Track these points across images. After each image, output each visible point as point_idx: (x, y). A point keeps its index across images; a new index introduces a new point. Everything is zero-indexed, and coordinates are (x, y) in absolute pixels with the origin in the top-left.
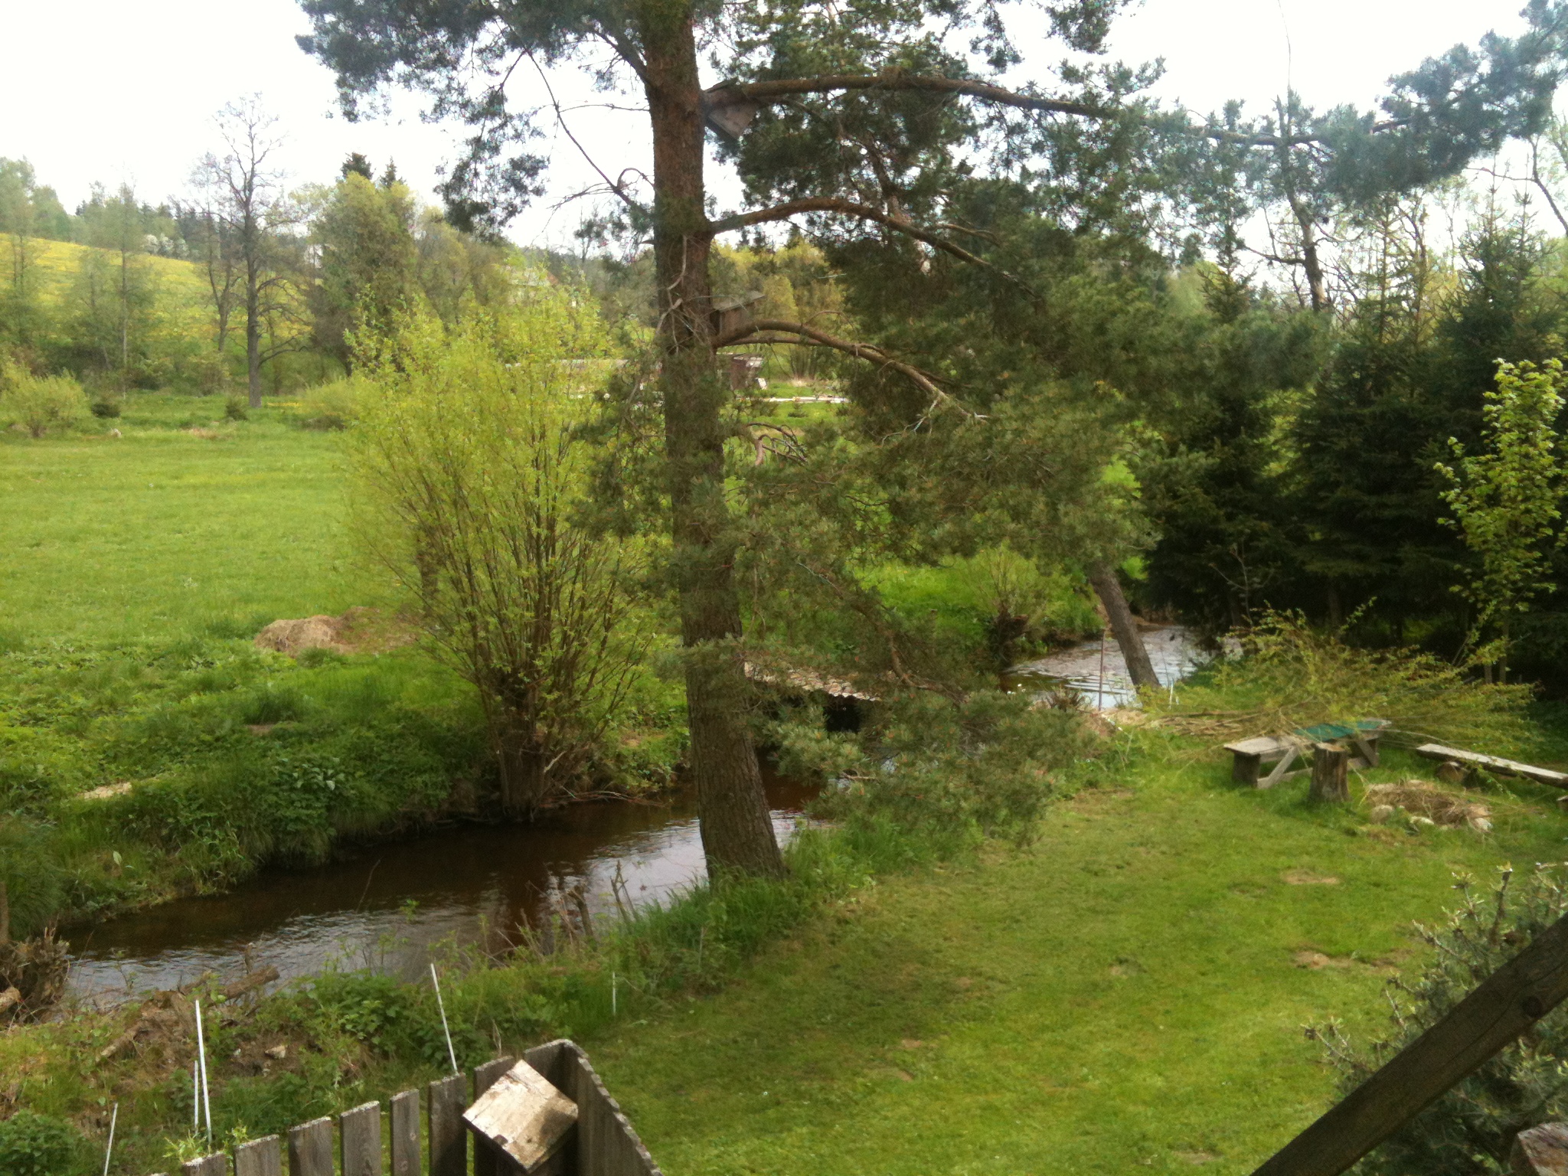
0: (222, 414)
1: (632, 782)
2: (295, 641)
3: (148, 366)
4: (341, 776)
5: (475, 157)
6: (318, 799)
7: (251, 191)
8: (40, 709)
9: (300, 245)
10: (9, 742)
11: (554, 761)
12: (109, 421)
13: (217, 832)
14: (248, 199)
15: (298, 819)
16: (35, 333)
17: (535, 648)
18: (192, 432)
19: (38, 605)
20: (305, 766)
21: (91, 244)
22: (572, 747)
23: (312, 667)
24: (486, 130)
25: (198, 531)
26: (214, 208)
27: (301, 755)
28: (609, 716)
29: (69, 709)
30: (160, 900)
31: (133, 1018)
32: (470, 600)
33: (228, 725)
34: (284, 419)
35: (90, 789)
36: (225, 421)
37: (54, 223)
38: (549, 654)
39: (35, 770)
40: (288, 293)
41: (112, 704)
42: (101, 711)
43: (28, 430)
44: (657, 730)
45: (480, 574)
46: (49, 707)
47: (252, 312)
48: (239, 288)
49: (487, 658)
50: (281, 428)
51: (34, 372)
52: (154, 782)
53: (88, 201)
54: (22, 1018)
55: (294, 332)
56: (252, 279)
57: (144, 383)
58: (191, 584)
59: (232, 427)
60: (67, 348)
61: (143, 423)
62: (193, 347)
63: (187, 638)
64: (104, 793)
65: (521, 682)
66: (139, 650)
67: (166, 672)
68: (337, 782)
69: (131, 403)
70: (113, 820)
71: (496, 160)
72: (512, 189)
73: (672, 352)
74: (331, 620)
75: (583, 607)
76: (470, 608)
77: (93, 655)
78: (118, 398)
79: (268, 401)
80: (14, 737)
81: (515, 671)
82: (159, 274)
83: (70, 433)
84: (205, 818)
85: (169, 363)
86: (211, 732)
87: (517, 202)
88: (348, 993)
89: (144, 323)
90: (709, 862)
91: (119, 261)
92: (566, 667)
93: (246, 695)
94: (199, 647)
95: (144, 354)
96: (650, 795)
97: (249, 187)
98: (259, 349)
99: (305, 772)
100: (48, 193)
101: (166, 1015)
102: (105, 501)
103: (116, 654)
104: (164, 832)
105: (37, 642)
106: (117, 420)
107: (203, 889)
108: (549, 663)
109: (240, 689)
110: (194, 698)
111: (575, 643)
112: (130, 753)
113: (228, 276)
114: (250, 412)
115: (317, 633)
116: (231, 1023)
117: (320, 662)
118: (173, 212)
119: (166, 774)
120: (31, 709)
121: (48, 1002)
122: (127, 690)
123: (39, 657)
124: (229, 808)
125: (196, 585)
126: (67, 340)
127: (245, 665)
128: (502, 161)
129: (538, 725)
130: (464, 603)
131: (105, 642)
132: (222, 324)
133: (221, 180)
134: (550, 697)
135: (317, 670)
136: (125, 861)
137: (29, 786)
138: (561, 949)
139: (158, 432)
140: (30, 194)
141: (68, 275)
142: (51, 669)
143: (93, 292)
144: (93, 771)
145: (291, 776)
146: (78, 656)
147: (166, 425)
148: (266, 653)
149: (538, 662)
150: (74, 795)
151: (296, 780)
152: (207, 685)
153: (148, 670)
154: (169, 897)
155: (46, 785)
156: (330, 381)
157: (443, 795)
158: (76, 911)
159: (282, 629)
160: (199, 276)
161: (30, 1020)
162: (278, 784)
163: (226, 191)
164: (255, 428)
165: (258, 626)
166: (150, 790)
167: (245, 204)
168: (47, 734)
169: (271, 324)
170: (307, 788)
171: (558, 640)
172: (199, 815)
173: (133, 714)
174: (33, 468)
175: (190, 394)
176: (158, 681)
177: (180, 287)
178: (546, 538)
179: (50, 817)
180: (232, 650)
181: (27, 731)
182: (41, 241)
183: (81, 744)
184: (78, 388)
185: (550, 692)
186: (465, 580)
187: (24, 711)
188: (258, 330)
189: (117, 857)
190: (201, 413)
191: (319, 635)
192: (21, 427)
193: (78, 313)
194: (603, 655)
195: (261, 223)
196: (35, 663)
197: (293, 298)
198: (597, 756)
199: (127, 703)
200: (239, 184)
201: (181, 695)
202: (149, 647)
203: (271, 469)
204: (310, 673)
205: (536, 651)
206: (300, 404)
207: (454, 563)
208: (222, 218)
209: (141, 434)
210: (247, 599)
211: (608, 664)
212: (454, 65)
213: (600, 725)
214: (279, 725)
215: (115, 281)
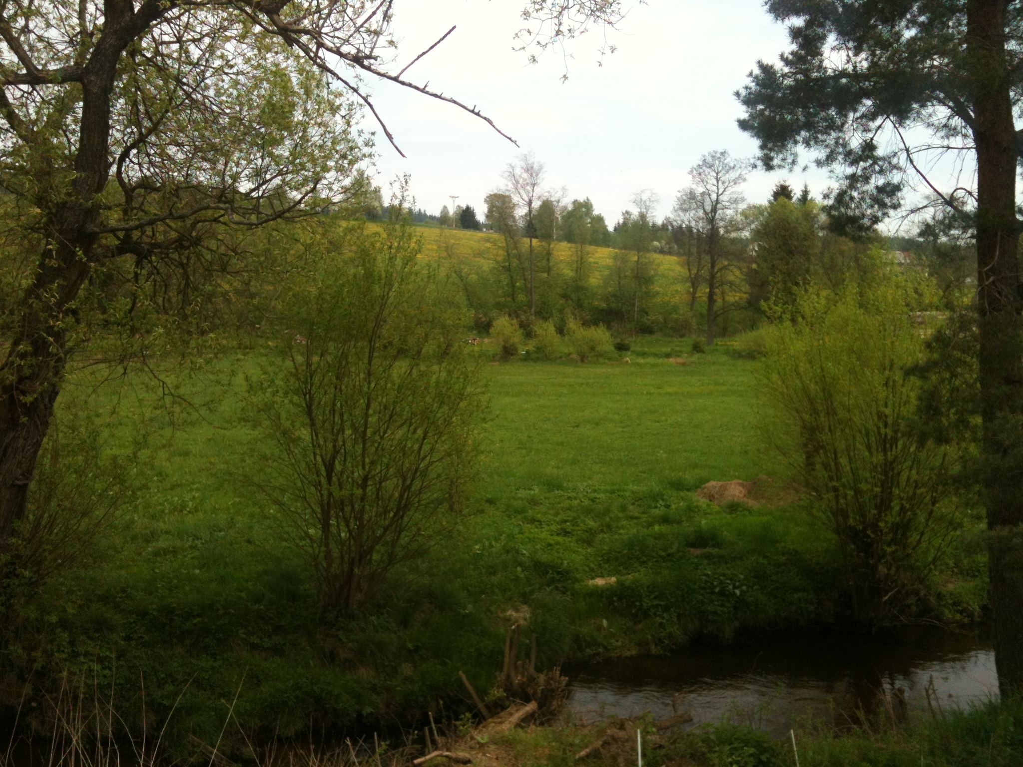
0: (690, 349)
1: (948, 614)
2: (722, 495)
3: (649, 320)
4: (744, 588)
5: (852, 186)
6: (729, 601)
7: (715, 212)
8: (568, 526)
9: (744, 243)
10: (549, 545)
11: (890, 594)
12: (624, 353)
13: (665, 615)
14: (713, 217)
15: (715, 613)
16: (586, 301)
17: (880, 514)
18: (672, 360)
19: (574, 462)
20: (722, 578)
21: (621, 248)
22: (904, 586)
23: (731, 513)
24: (860, 168)
25: (669, 421)
26: (693, 224)
27: (720, 571)
28: (932, 567)
29: (584, 528)
30: (628, 654)
31: (601, 733)
32: (835, 478)
33: (676, 546)
34: (727, 352)
35: (593, 578)
36: (691, 354)
37: (601, 236)
38: (890, 519)
39: (562, 564)
40: (735, 275)
41: (609, 527)
42: (602, 531)
43: (578, 358)
44: (969, 578)
45: (843, 461)
46: (573, 525)
47: (712, 287)
48: (705, 273)
49: (846, 517)
50: (725, 358)
51: (583, 324)
52: (629, 578)
53: (621, 221)
54: (538, 722)
55: (737, 298)
56: (713, 266)
57: (646, 330)
58: (662, 455)
59: (696, 357)
60: (603, 310)
61: (643, 354)
62: (675, 309)
63: (657, 489)
64: (600, 582)
65: (869, 536)
66: (628, 494)
67: (642, 509)
68: (741, 591)
69: (637, 343)
70: (604, 600)
71: (866, 188)
72: (876, 206)
73: (985, 314)
74: (745, 483)
75: (916, 487)
76: (834, 483)
77: (602, 496)
78: (630, 339)
79: (719, 341)
80: (552, 542)
81: (865, 529)
82: (659, 265)
83: (601, 360)
84: (658, 605)
85: (661, 318)
86: (665, 550)
87: (880, 214)
88: (736, 739)
89: (649, 295)
90: (1001, 685)
91: (636, 258)
92: (903, 528)
93: (688, 528)
94: (662, 495)
95: (647, 313)
96: (962, 625)
97: (714, 210)
98: (715, 309)
99: (721, 583)
100: (600, 219)
101: (622, 734)
102: (618, 401)
103: (614, 496)
104: (634, 611)
105: (571, 485)
106: (629, 353)
107: (654, 650)
108: (889, 525)
109: (685, 524)
110: (657, 528)
111: (909, 513)
112: (617, 559)
113: (699, 265)
114: (706, 348)
115: (736, 491)
116: (661, 747)
117: (736, 510)
118: (670, 227)
119: (637, 575)
120: (564, 526)
121: (553, 713)
122: (618, 519)
123: (571, 495)
124: (673, 600)
125: (664, 455)
126: (604, 305)
127: (690, 509)
128: (871, 187)
129: (880, 567)
130: (831, 479)
131: (608, 488)
132: (694, 293)
133: (698, 207)
134: (889, 550)
135: (734, 516)
136: (610, 626)
137: (558, 573)
138: (885, 732)
139: (651, 360)
140: (589, 220)
141: (607, 267)
142: (577, 502)
143: (620, 277)
144: (595, 567)
145: (712, 584)
146: (592, 495)
147: (656, 355)
148: (703, 502)
149: (882, 525)
150: (583, 581)
151: (715, 587)
152: (665, 520)
153: (631, 507)
154: (634, 653)
155: (568, 573)
156: (758, 329)
157: (811, 608)
158: (579, 654)
159: (714, 487)
160: (682, 266)
161: (542, 724)
162: (704, 589)
163: (701, 213)
164: (709, 358)
165: (699, 484)
166: (627, 583)
167: (711, 221)
168: (571, 542)
169: (723, 293)
170: (722, 593)
171: (897, 508)
172: (656, 602)
173: (620, 534)
174: (580, 381)
175: (672, 336)
176: (636, 514)
177: (670, 273)
178: (891, 438)
179: (569, 593)
180: (683, 499)
181: (560, 539)
182: (593, 247)
183: (589, 550)
184: (608, 334)
185: (889, 545)
186: (832, 464)
187: (559, 527)
188: (715, 297)
189: (605, 623)
190: (678, 349)
191: (737, 493)
192: (574, 356)
193: (610, 289)
194: (930, 523)
195: (722, 231)
196: (569, 498)
197: (737, 277)
198: (923, 593)
199: (617, 527)
200: (708, 208)
201: (650, 525)
202: (633, 493)
203: (717, 384)
204: (728, 516)
205: (880, 516)
206: (738, 343)
207: (825, 452)
208: (698, 230)
209: (641, 361)
210: (695, 466)
211: (933, 529)
212: (840, 129)
213: (926, 572)
214: (706, 550)
215: (633, 270)
